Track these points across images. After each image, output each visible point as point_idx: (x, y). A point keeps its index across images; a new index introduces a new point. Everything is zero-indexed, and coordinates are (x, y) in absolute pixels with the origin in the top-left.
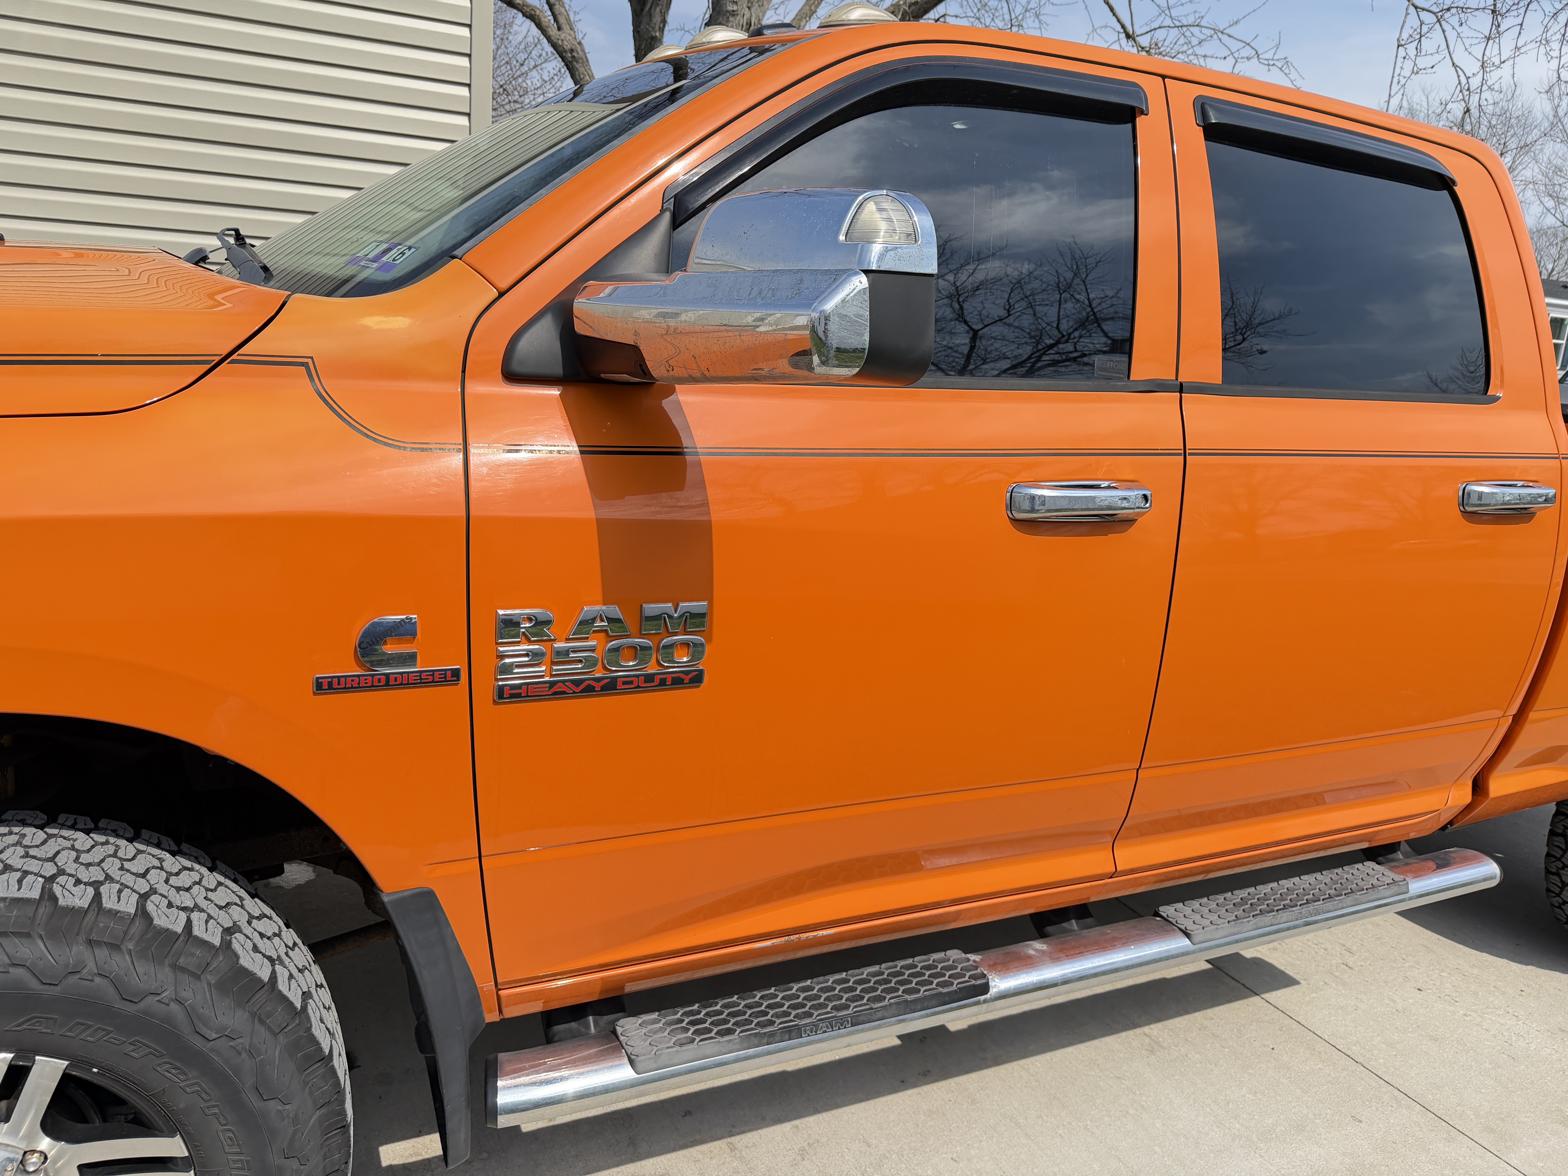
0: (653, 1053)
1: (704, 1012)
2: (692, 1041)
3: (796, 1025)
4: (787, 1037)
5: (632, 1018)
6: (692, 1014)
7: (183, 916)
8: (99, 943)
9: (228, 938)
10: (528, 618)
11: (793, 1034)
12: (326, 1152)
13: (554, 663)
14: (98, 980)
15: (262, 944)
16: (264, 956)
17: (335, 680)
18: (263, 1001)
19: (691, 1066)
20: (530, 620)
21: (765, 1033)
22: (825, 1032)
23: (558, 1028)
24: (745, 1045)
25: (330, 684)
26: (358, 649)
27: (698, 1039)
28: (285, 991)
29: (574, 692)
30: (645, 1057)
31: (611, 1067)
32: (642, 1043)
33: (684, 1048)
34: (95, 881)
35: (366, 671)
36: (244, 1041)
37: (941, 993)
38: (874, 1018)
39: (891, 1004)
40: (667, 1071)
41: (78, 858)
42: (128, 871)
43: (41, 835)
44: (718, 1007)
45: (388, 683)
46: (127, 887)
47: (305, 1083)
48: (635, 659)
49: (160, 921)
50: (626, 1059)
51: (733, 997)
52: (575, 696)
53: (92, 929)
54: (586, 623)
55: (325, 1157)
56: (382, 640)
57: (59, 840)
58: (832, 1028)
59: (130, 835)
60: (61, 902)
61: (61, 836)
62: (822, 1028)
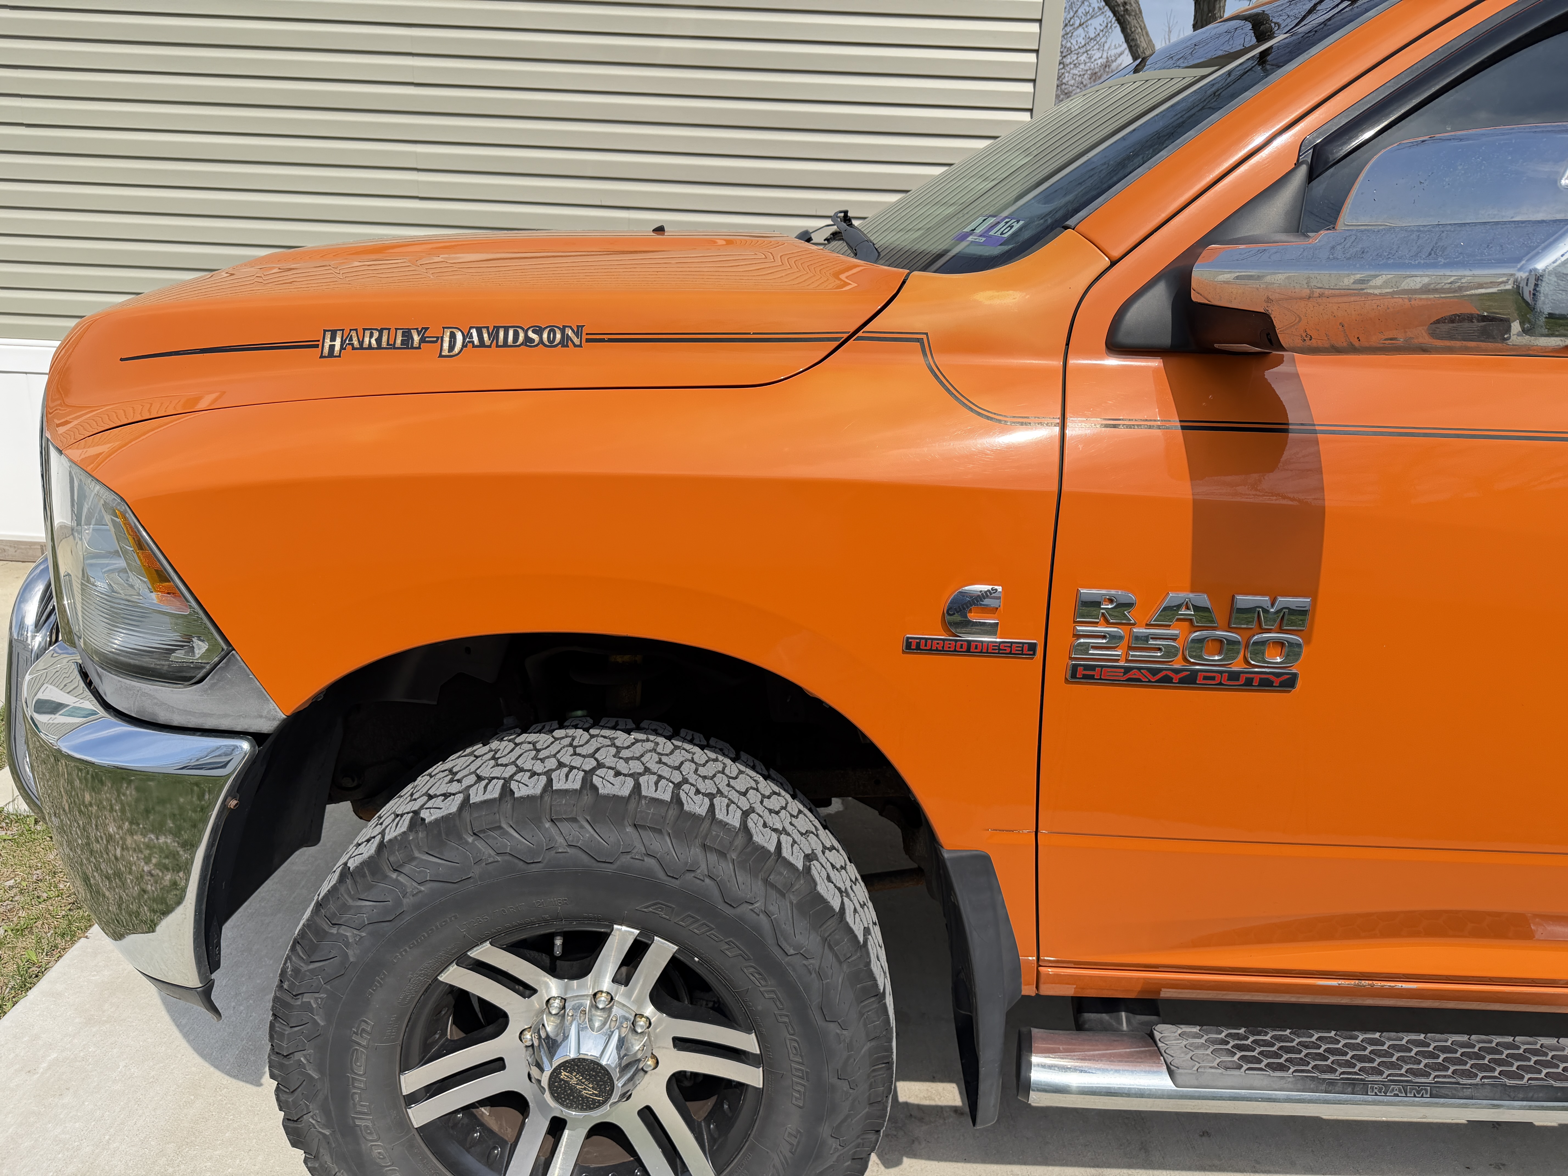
0: (1195, 1068)
1: (1251, 1039)
2: (1240, 1067)
3: (1362, 1080)
4: (1350, 1089)
5: (1171, 1026)
6: (1237, 1036)
7: (775, 836)
8: (711, 849)
9: (808, 864)
10: (1108, 599)
11: (1357, 1089)
12: (871, 1083)
13: (1130, 648)
14: (707, 880)
15: (834, 874)
16: (836, 886)
17: (923, 642)
18: (833, 929)
19: (1236, 1093)
20: (1111, 601)
21: (1324, 1079)
22: (1397, 1095)
23: (1087, 1016)
24: (1299, 1086)
25: (918, 644)
26: (946, 615)
27: (1245, 1067)
28: (851, 924)
29: (1149, 681)
30: (1186, 1071)
31: (1149, 1072)
32: (1183, 1055)
33: (1229, 1072)
34: (710, 793)
35: (950, 636)
36: (814, 963)
37: (1552, 1086)
38: (1460, 1094)
39: (1483, 1084)
40: (1209, 1092)
41: (696, 770)
42: (733, 788)
43: (669, 746)
44: (1268, 1038)
45: (970, 649)
46: (734, 803)
47: (861, 1015)
48: (1219, 654)
49: (758, 838)
50: (1165, 1067)
51: (1285, 1031)
52: (1149, 684)
53: (707, 835)
54: (1170, 612)
55: (871, 1087)
56: (968, 607)
57: (683, 751)
58: (1406, 1094)
59: (733, 756)
60: (686, 807)
61: (684, 749)
62: (1393, 1090)
